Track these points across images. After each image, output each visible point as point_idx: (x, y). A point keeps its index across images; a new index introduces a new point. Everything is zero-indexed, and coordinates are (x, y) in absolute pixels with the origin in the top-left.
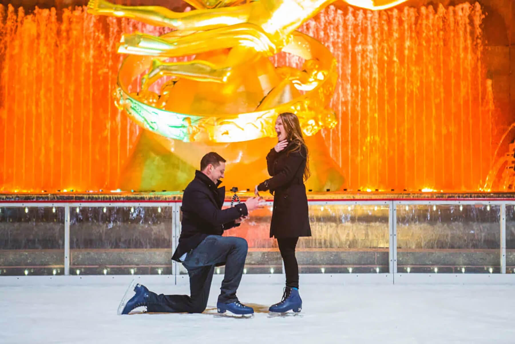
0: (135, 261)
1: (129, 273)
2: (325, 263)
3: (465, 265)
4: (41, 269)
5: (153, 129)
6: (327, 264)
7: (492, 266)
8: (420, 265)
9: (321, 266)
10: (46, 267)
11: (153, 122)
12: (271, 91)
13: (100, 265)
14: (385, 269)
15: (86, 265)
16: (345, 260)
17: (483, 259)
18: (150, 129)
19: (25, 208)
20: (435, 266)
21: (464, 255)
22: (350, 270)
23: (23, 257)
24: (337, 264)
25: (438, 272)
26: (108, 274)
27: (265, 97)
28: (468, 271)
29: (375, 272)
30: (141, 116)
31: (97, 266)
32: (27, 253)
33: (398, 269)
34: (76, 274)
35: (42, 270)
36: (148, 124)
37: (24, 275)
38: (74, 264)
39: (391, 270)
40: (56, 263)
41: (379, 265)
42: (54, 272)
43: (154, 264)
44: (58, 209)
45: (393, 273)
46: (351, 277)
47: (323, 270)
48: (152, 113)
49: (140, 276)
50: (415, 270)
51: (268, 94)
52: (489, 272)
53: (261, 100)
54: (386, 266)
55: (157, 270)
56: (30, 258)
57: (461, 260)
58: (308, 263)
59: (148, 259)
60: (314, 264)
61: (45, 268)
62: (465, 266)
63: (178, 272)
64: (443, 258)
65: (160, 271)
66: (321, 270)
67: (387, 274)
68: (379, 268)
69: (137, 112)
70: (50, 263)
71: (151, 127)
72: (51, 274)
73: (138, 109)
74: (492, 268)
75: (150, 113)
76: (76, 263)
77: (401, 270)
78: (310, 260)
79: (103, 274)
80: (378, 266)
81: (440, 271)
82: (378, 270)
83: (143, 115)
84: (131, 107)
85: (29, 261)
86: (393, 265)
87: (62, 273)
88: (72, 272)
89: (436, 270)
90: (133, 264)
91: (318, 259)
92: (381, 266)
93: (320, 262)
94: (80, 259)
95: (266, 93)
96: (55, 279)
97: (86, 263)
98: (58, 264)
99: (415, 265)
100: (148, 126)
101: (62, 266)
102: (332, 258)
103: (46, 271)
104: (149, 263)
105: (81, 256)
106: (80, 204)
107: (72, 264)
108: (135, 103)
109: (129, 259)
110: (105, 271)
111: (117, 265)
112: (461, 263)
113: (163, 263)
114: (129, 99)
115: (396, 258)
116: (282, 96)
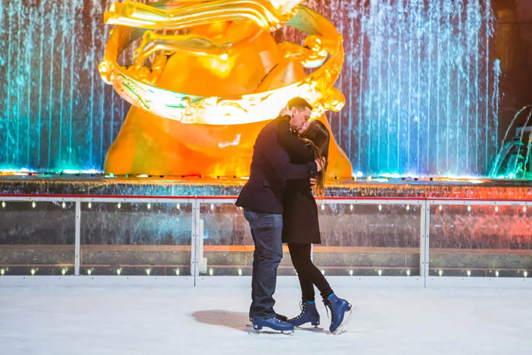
0: (151, 261)
1: (145, 274)
2: (352, 265)
3: (499, 267)
4: (48, 267)
5: (148, 108)
6: (355, 265)
7: (526, 270)
8: (452, 267)
9: (349, 267)
10: (54, 265)
11: (148, 100)
12: (274, 68)
13: (112, 264)
14: (416, 272)
15: (96, 264)
16: (374, 261)
17: (516, 262)
18: (145, 108)
19: (32, 202)
20: (468, 269)
21: (498, 257)
22: (380, 272)
23: (28, 254)
24: (366, 266)
25: (471, 276)
26: (122, 274)
27: (267, 75)
28: (502, 275)
29: (405, 274)
30: (135, 94)
31: (110, 266)
32: (33, 251)
33: (430, 271)
34: (87, 274)
35: (49, 269)
36: (143, 102)
37: (30, 274)
38: (84, 263)
39: (422, 272)
40: (64, 262)
41: (410, 267)
42: (64, 272)
43: (171, 263)
44: (68, 203)
45: (425, 276)
46: (380, 280)
47: (351, 272)
48: (148, 92)
49: (157, 277)
50: (446, 273)
51: (270, 72)
52: (523, 276)
53: (262, 78)
54: (417, 268)
55: (175, 270)
56: (36, 256)
57: (494, 262)
58: (335, 264)
59: (164, 258)
60: (341, 266)
61: (52, 267)
62: (499, 270)
63: (197, 273)
64: (476, 261)
65: (178, 272)
66: (348, 272)
67: (418, 277)
68: (410, 270)
69: (130, 89)
70: (58, 262)
71: (145, 106)
72: (60, 274)
73: (132, 87)
74: (527, 271)
75: (145, 91)
76: (86, 262)
77: (433, 273)
78: (337, 260)
79: (116, 274)
80: (408, 268)
81: (474, 274)
82: (408, 273)
83: (138, 93)
84: (123, 83)
85: (34, 259)
86: (424, 268)
87: (71, 272)
88: (83, 272)
89: (469, 273)
90: (147, 264)
91: (345, 260)
92: (411, 268)
93: (347, 263)
94: (90, 257)
95: (267, 71)
96: (64, 279)
97: (98, 262)
98: (67, 263)
99: (447, 267)
100: (142, 105)
101: (71, 265)
102: (360, 259)
103: (53, 270)
104: (165, 262)
105: (91, 254)
106: (93, 199)
107: (82, 263)
108: (129, 80)
109: (144, 258)
110: (119, 272)
111: (131, 264)
112: (494, 265)
113: (180, 263)
114: (121, 75)
115: (427, 260)
116: (285, 74)
